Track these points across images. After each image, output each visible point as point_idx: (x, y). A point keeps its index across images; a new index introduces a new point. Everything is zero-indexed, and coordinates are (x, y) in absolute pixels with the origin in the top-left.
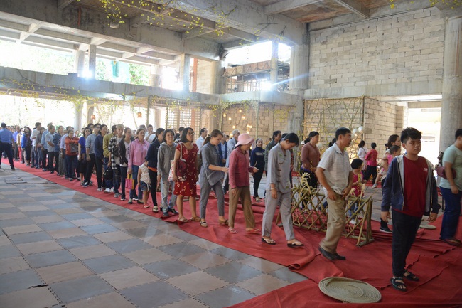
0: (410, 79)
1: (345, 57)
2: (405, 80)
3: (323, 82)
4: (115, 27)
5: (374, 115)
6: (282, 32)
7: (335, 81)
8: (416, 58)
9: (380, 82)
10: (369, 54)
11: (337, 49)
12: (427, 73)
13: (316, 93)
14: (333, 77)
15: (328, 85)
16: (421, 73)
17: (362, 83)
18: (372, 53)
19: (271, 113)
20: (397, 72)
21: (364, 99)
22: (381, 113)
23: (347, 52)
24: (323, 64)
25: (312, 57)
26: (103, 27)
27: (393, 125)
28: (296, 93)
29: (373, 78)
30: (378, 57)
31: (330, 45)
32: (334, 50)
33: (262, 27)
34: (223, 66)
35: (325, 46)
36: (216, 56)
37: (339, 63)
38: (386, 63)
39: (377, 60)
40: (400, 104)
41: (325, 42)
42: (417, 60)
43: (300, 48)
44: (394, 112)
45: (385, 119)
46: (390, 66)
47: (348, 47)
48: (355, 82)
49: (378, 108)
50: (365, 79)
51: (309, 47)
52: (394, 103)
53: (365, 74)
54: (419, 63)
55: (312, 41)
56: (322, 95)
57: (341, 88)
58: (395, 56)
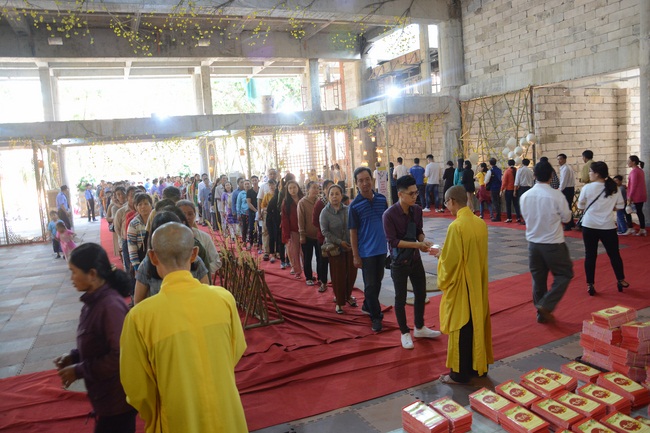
0: (594, 48)
1: (507, 28)
2: (588, 51)
3: (481, 71)
4: (205, 44)
5: (557, 113)
6: (409, 10)
7: (496, 68)
8: (602, 12)
9: (553, 62)
10: (535, 18)
11: (495, 19)
12: (618, 34)
13: (473, 90)
14: (493, 62)
15: (489, 75)
16: (610, 36)
17: (530, 66)
18: (540, 16)
19: (427, 125)
20: (576, 40)
21: (531, 91)
22: (575, 107)
23: (508, 20)
24: (480, 45)
25: (466, 37)
26: (190, 48)
27: (610, 121)
28: (447, 94)
29: (543, 56)
30: (548, 21)
31: (486, 14)
32: (491, 21)
33: (371, 9)
34: (368, 66)
35: (479, 16)
36: (356, 54)
37: (499, 39)
38: (559, 29)
39: (547, 26)
40: (621, 85)
41: (479, 11)
42: (603, 14)
43: (447, 26)
44: (610, 100)
45: (587, 114)
46: (565, 32)
47: (508, 13)
48: (521, 65)
49: (567, 99)
50: (534, 59)
51: (461, 21)
52: (610, 85)
53: (533, 51)
54: (605, 20)
55: (464, 11)
56: (481, 92)
57: (502, 78)
58: (571, 14)
